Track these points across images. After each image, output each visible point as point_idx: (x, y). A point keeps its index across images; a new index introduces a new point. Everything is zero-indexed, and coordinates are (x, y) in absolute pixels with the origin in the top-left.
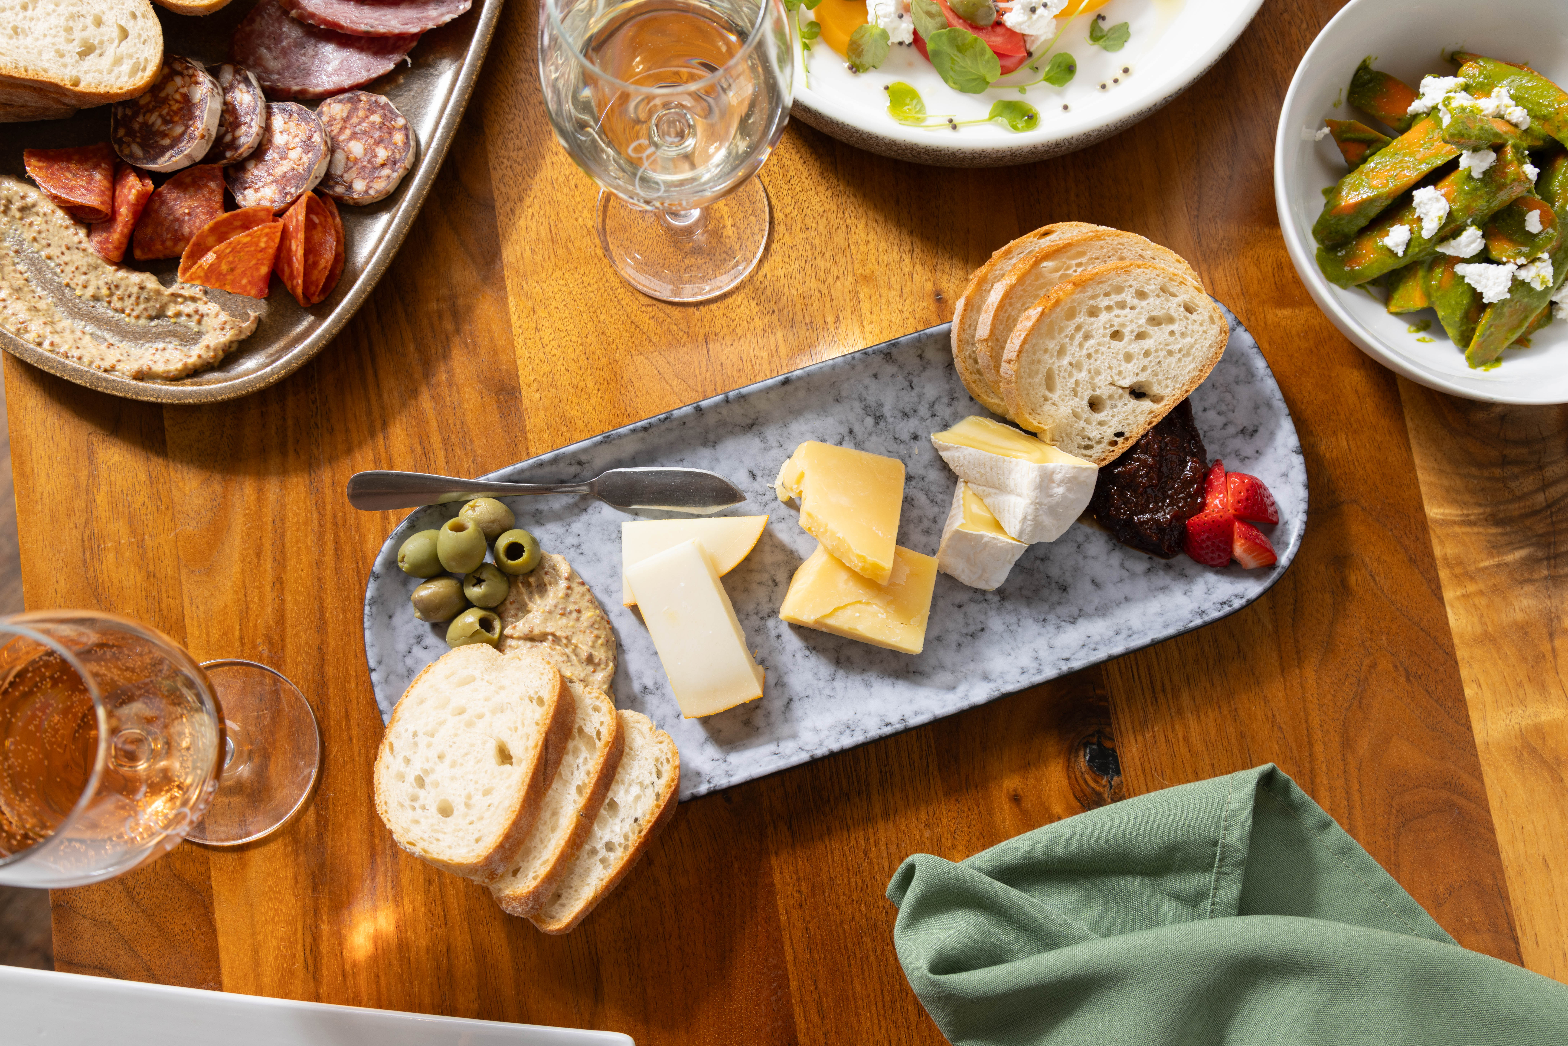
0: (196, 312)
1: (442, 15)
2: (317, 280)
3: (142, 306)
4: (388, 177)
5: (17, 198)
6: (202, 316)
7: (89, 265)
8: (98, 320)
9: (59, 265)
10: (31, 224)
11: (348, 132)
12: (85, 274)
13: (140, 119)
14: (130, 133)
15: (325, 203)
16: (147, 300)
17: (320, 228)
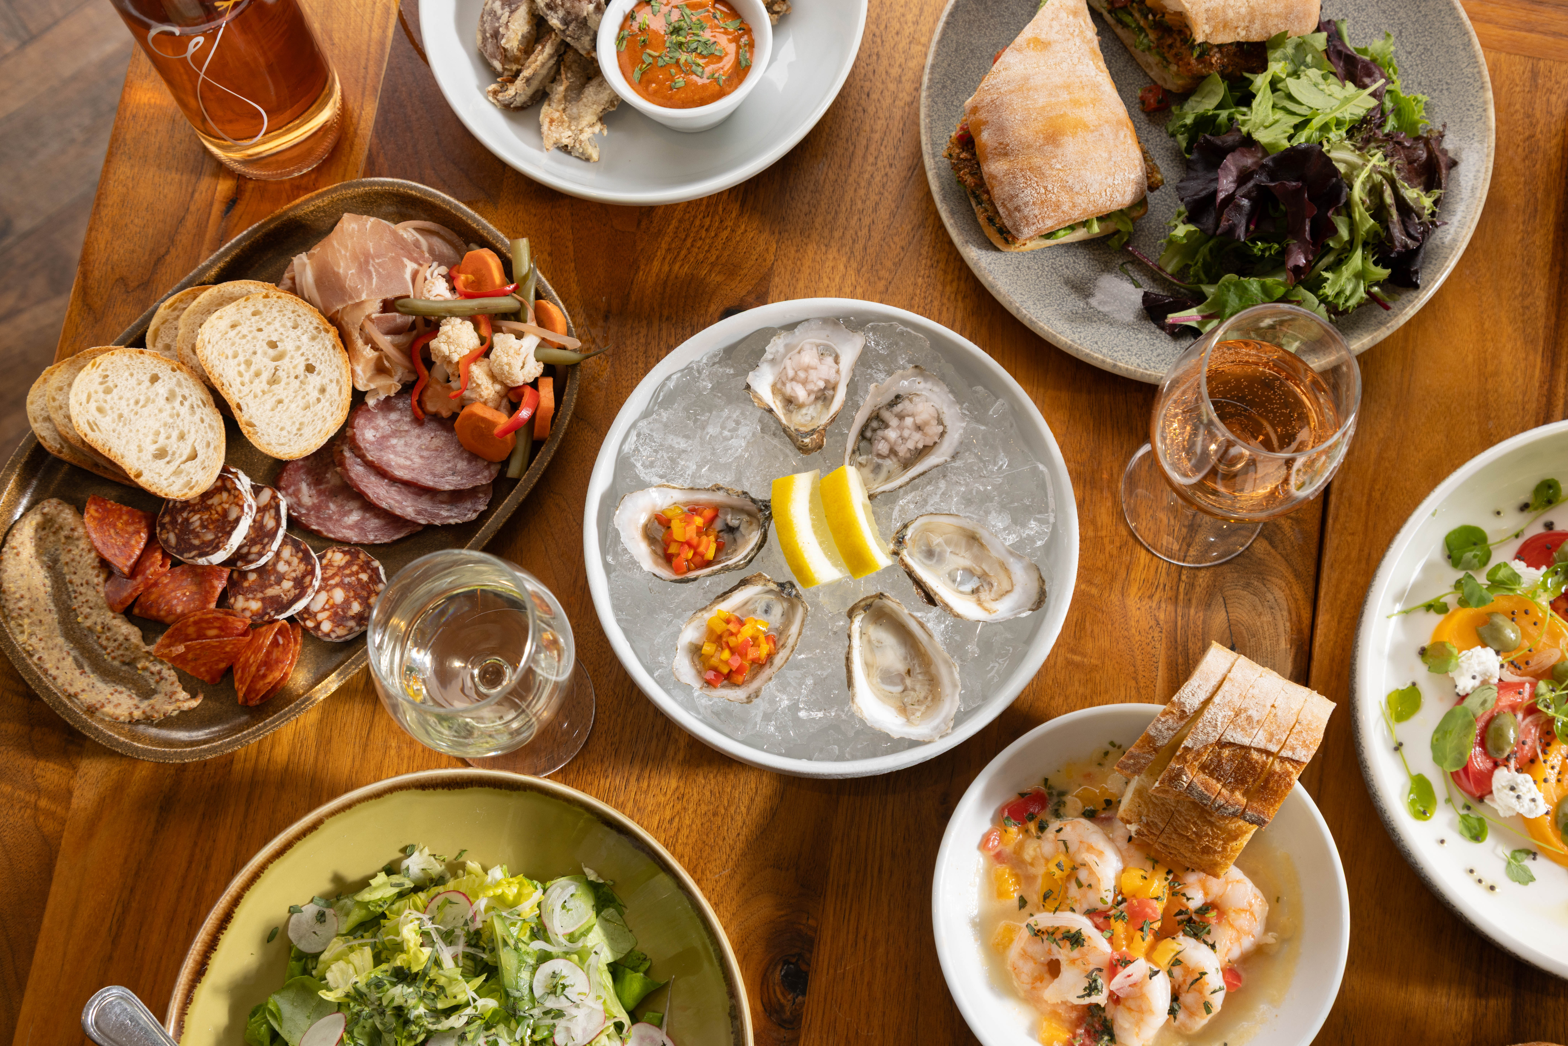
0: (159, 673)
1: (451, 517)
2: (259, 690)
3: (120, 652)
4: (352, 628)
5: (68, 528)
6: (162, 678)
7: (96, 604)
8: (84, 648)
9: (75, 592)
10: (70, 551)
11: (337, 579)
12: (91, 608)
13: (185, 515)
14: (174, 522)
15: (293, 630)
16: (127, 649)
17: (281, 648)
